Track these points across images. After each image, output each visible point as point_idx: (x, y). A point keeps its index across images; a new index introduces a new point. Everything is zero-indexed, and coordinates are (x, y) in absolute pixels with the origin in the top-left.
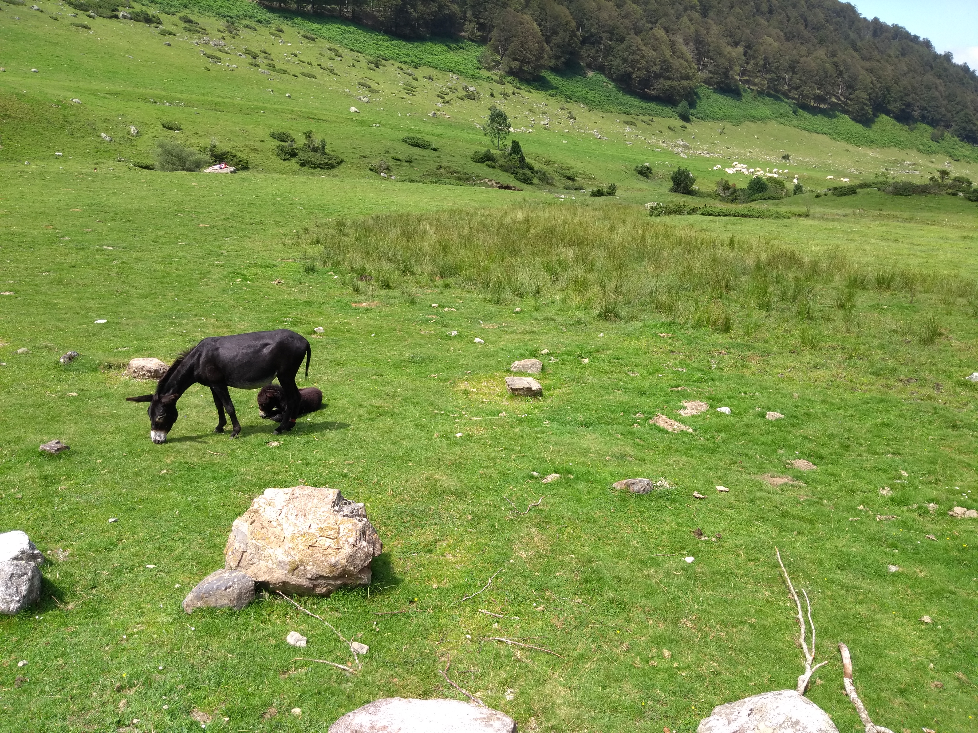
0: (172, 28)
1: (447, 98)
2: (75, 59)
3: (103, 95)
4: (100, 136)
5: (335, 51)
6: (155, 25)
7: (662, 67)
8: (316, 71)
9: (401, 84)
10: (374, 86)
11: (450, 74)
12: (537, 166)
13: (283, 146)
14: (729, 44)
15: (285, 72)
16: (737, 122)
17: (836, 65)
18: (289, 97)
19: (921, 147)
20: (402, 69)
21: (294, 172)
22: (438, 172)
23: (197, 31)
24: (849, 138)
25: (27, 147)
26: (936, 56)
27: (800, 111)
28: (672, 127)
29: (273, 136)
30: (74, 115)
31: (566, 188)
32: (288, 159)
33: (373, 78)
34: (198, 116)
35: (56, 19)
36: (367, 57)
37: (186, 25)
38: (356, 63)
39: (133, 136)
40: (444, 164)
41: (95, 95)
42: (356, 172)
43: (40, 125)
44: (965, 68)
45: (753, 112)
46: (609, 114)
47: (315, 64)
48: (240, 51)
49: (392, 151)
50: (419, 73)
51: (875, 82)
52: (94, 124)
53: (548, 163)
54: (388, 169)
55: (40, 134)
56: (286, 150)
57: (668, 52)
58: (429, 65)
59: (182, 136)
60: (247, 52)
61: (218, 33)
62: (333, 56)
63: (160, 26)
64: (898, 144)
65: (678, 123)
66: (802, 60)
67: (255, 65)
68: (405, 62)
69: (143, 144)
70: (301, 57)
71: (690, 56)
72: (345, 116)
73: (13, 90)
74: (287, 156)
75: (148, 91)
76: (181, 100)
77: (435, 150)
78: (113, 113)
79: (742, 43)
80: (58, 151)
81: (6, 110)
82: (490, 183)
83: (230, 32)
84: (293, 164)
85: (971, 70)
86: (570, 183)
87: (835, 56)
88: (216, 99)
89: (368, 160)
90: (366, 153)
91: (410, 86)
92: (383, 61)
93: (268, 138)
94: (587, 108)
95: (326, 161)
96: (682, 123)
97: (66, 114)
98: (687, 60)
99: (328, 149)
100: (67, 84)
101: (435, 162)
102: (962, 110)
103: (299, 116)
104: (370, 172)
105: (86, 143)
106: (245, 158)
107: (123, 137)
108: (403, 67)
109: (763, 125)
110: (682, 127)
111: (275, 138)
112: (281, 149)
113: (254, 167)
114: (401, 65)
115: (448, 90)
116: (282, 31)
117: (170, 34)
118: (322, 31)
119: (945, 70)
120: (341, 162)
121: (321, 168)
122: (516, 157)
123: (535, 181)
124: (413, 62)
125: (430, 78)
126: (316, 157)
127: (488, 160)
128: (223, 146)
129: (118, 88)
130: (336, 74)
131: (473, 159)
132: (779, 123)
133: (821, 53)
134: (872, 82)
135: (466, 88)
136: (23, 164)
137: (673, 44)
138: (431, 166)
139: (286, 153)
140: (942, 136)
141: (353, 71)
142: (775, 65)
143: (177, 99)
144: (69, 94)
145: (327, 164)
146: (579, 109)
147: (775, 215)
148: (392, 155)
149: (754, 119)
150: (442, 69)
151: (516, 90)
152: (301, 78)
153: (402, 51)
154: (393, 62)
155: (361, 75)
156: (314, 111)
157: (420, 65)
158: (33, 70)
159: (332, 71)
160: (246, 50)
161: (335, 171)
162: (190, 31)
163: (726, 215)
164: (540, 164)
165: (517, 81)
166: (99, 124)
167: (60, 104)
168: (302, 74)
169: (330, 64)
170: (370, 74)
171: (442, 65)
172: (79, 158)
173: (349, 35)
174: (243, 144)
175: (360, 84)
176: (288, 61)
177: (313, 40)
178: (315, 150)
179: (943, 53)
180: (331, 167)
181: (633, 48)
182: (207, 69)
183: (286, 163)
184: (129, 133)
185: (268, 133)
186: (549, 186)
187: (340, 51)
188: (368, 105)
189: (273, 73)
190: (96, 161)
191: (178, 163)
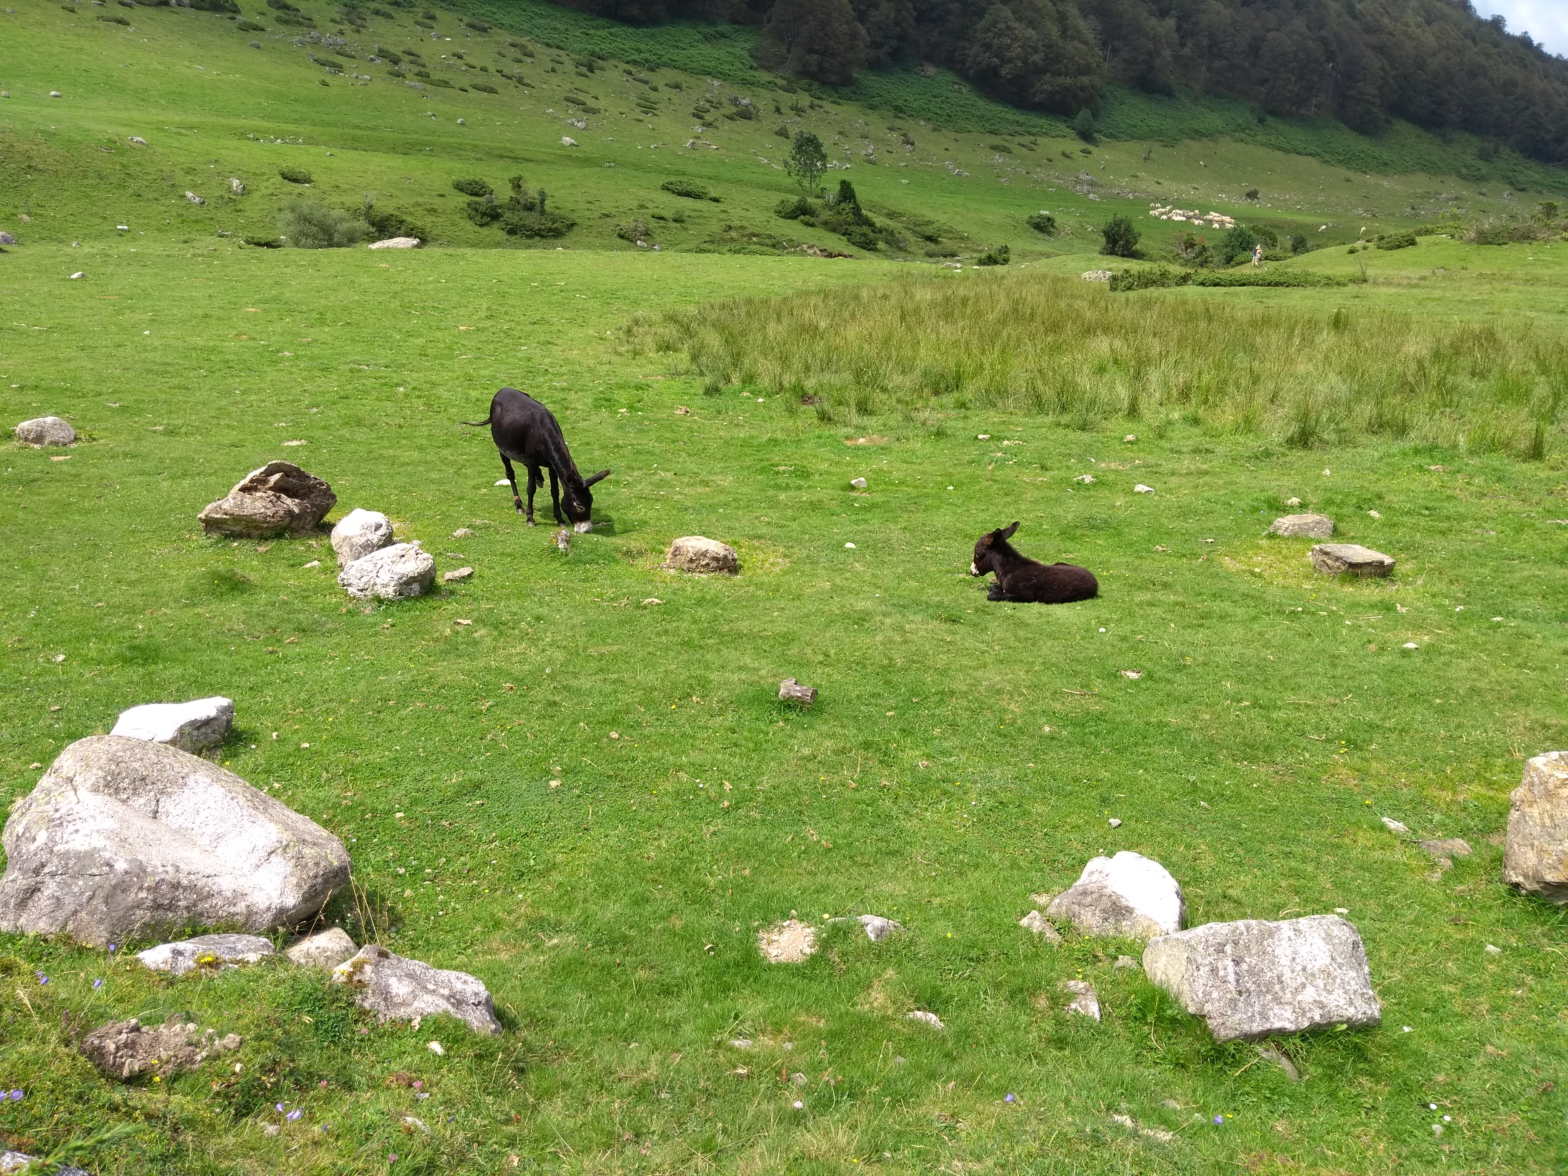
0: (257, 19)
1: (708, 117)
2: (115, 74)
3: (175, 130)
4: (184, 197)
5: (522, 47)
6: (230, 15)
7: (1046, 55)
8: (496, 81)
9: (633, 98)
10: (591, 103)
11: (709, 79)
12: (879, 221)
13: (477, 203)
14: (1151, 13)
15: (446, 84)
16: (1170, 141)
17: (1324, 41)
18: (462, 124)
19: (1464, 171)
20: (630, 73)
21: (498, 245)
22: (727, 236)
23: (298, 22)
24: (1349, 160)
25: (72, 218)
26: (1481, 23)
27: (1270, 120)
28: (1068, 152)
29: (459, 187)
30: (139, 164)
31: (930, 255)
32: (487, 224)
33: (585, 88)
34: (332, 159)
35: (72, 11)
36: (574, 56)
37: (280, 13)
38: (557, 67)
39: (236, 194)
40: (736, 223)
41: (163, 130)
42: (598, 241)
43: (85, 182)
44: (1525, 42)
45: (1195, 125)
46: (965, 135)
47: (492, 69)
48: (371, 53)
49: (650, 205)
50: (660, 78)
51: (1388, 67)
52: (171, 177)
53: (891, 215)
54: (647, 234)
55: (88, 197)
56: (482, 209)
57: (1055, 31)
58: (673, 65)
59: (314, 191)
60: (383, 54)
61: (331, 24)
62: (519, 55)
63: (238, 17)
64: (1430, 168)
65: (1075, 146)
66: (1271, 35)
67: (398, 75)
68: (635, 62)
69: (253, 207)
70: (469, 59)
71: (1090, 37)
72: (558, 152)
73: (34, 126)
74: (486, 219)
75: (241, 122)
76: (297, 135)
77: (716, 200)
78: (200, 159)
79: (1174, 12)
80: (121, 223)
81: (30, 158)
82: (811, 251)
83: (352, 22)
84: (496, 232)
85: (1535, 43)
86: (932, 246)
87: (1321, 27)
88: (352, 132)
89: (615, 221)
90: (609, 208)
91: (647, 100)
92: (600, 62)
93: (449, 190)
94: (930, 126)
95: (549, 225)
96: (1083, 145)
97: (125, 162)
98: (1086, 43)
99: (549, 205)
100: (112, 114)
101: (721, 220)
102: (1527, 108)
103: (487, 153)
104: (619, 241)
105: (163, 209)
106: (419, 224)
107: (222, 197)
108: (633, 70)
109: (1211, 145)
110: (1083, 151)
111: (461, 190)
112: (474, 208)
113: (434, 239)
114: (628, 67)
115: (708, 105)
116: (433, 18)
117: (256, 28)
118: (498, 16)
119: (1496, 45)
120: (573, 225)
121: (542, 236)
122: (847, 206)
123: (881, 245)
124: (647, 61)
125: (677, 86)
126: (531, 220)
127: (804, 214)
128: (385, 207)
129: (195, 119)
130: (528, 85)
131: (778, 213)
132: (1237, 140)
133: (1299, 24)
134: (1382, 68)
135: (735, 101)
136: (69, 246)
137: (1062, 17)
138: (715, 227)
139: (484, 214)
140: (1496, 151)
141: (555, 79)
142: (1227, 45)
143: (291, 133)
144: (123, 130)
145: (550, 230)
146: (919, 129)
147: (1323, 281)
148: (651, 211)
149: (1197, 134)
150: (693, 72)
151: (816, 102)
152: (474, 94)
153: (628, 45)
154: (615, 62)
155: (567, 86)
156: (509, 145)
157: (658, 66)
158: (53, 93)
159: (520, 81)
160: (380, 50)
161: (566, 240)
162: (287, 22)
163: (1243, 285)
164: (881, 218)
165: (816, 85)
166: (180, 178)
167: (112, 146)
168: (475, 87)
169: (516, 69)
170: (581, 82)
171: (694, 65)
172: (156, 233)
173: (542, 21)
174: (413, 201)
175: (568, 99)
176: (449, 66)
177: (485, 30)
178: (530, 208)
179: (1490, 18)
180: (557, 234)
181: (1000, 26)
182: (324, 84)
183: (485, 231)
184: (229, 189)
185: (450, 183)
186: (903, 254)
187: (530, 47)
188: (586, 133)
189: (428, 87)
190: (183, 238)
191: (320, 236)
